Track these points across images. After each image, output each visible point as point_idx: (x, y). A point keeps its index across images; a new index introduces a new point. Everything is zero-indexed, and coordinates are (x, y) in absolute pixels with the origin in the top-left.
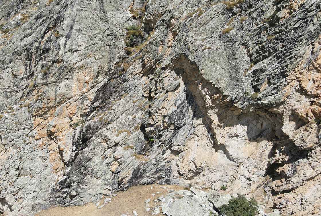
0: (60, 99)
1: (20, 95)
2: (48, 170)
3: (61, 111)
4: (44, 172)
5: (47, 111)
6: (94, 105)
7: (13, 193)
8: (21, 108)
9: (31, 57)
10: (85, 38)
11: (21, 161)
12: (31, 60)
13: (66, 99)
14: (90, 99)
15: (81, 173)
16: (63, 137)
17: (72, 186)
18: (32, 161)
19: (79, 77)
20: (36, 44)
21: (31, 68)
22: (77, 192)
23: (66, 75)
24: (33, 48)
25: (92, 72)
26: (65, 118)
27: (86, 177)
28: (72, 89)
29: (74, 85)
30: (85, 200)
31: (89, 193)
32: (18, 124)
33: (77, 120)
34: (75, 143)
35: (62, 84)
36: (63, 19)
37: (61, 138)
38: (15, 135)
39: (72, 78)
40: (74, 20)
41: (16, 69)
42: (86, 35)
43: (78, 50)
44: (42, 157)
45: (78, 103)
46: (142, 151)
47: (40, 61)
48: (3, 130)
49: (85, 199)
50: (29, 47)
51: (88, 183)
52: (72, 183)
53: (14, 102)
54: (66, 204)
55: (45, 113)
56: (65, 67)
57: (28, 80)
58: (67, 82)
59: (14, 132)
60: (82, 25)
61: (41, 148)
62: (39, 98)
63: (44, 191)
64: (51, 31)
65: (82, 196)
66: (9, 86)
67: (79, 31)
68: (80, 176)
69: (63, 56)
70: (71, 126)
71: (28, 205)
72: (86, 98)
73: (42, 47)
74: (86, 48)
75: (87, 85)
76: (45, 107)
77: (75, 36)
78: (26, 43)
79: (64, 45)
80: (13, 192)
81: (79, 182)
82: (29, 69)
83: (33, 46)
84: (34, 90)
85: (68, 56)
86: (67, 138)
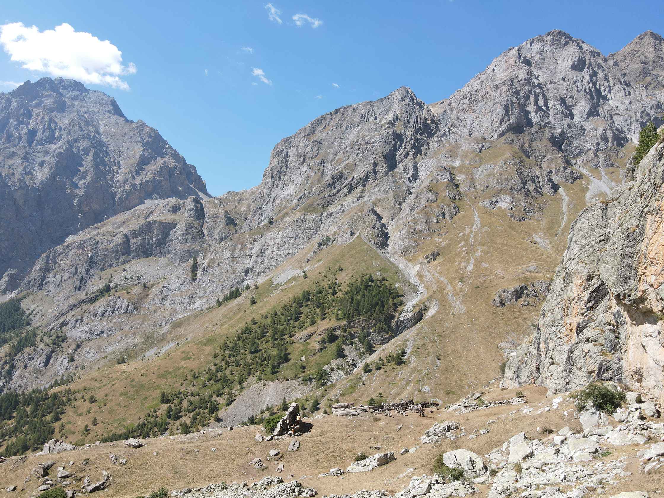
6: (587, 306)
14: (584, 300)
25: (583, 276)
32: (554, 322)
43: (574, 259)
46: (612, 350)
67: (575, 242)
72: (581, 299)
74: (579, 256)
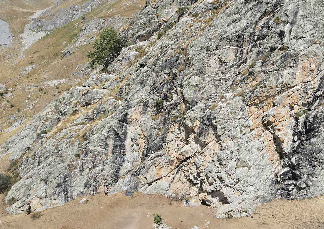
0: (282, 88)
1: (230, 82)
2: (264, 161)
3: (282, 99)
4: (261, 163)
5: (264, 100)
6: (317, 94)
7: (230, 186)
8: (234, 96)
9: (243, 43)
10: (311, 24)
11: (239, 152)
12: (242, 47)
13: (288, 88)
14: (314, 88)
15: (311, 165)
16: (283, 127)
17: (301, 178)
18: (249, 152)
19: (305, 65)
20: (250, 30)
21: (242, 55)
22: (306, 184)
23: (290, 63)
24: (246, 34)
25: (317, 60)
26: (285, 107)
27: (316, 168)
28: (296, 77)
29: (298, 73)
30: (316, 193)
31: (319, 185)
32: (234, 113)
33: (299, 109)
34: (298, 133)
35: (285, 73)
36: (282, 4)
37: (280, 128)
38: (233, 125)
39: (296, 66)
40: (297, 6)
41: (224, 55)
42: (311, 21)
43: (303, 37)
44: (258, 148)
45: (301, 91)
47: (253, 47)
48: (219, 120)
49: (315, 191)
50: (242, 33)
51: (318, 175)
52: (301, 175)
53: (225, 90)
54: (292, 197)
55: (262, 102)
56: (290, 54)
57: (240, 67)
58: (290, 70)
59: (231, 122)
60: (307, 11)
61: (256, 139)
62: (258, 87)
63: (264, 183)
64: (267, 17)
65: (312, 189)
66: (217, 74)
67: (304, 17)
68: (310, 168)
69: (288, 43)
70: (291, 115)
71: (250, 198)
72: (311, 87)
73: (257, 33)
74: (312, 35)
75: (312, 73)
76: (263, 96)
77: (300, 23)
78: (237, 29)
79: (289, 32)
80: (232, 184)
81: (309, 174)
82: (239, 56)
83: (246, 32)
84: (249, 78)
85: (293, 43)
86: (288, 128)
